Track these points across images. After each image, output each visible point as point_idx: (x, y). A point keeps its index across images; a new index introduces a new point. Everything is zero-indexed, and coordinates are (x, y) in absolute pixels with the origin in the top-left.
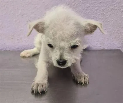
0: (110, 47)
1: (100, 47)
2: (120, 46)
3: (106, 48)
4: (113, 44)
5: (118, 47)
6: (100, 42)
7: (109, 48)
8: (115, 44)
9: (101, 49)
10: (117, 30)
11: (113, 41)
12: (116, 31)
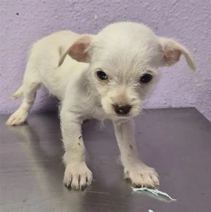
0: (180, 104)
1: (166, 104)
2: (194, 101)
3: (174, 106)
4: (185, 99)
5: (191, 104)
6: (164, 97)
7: (178, 106)
8: (187, 99)
9: (166, 107)
10: (189, 78)
11: (183, 95)
12: (187, 81)
